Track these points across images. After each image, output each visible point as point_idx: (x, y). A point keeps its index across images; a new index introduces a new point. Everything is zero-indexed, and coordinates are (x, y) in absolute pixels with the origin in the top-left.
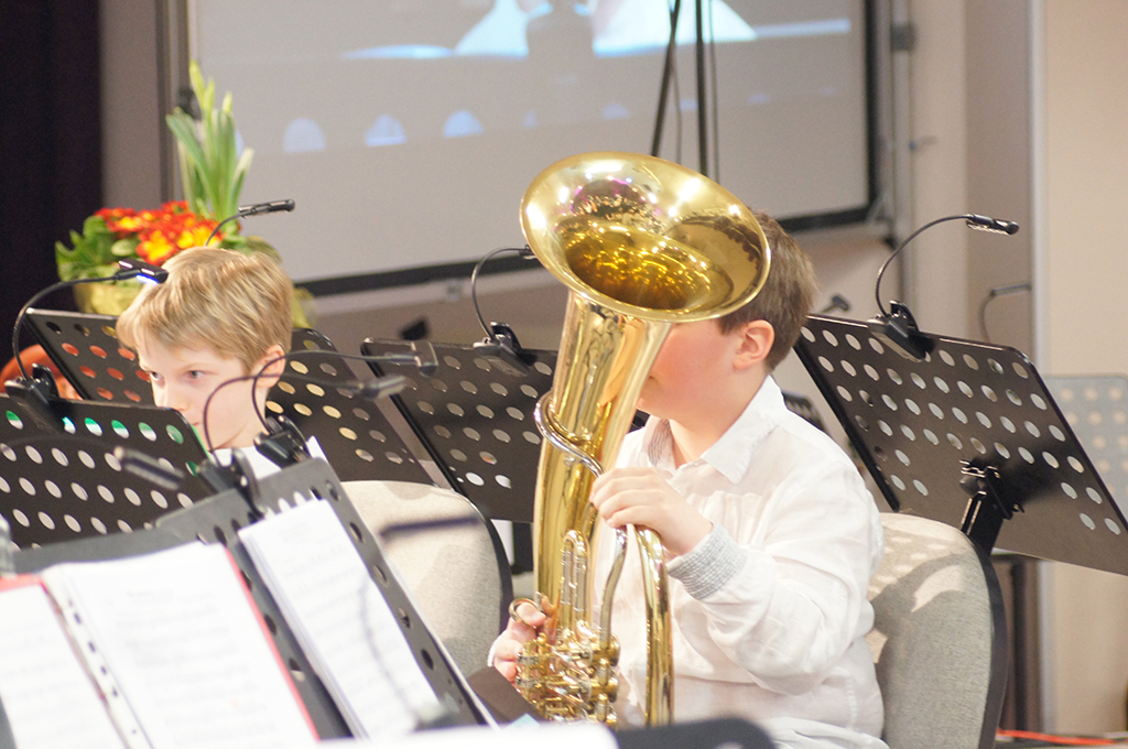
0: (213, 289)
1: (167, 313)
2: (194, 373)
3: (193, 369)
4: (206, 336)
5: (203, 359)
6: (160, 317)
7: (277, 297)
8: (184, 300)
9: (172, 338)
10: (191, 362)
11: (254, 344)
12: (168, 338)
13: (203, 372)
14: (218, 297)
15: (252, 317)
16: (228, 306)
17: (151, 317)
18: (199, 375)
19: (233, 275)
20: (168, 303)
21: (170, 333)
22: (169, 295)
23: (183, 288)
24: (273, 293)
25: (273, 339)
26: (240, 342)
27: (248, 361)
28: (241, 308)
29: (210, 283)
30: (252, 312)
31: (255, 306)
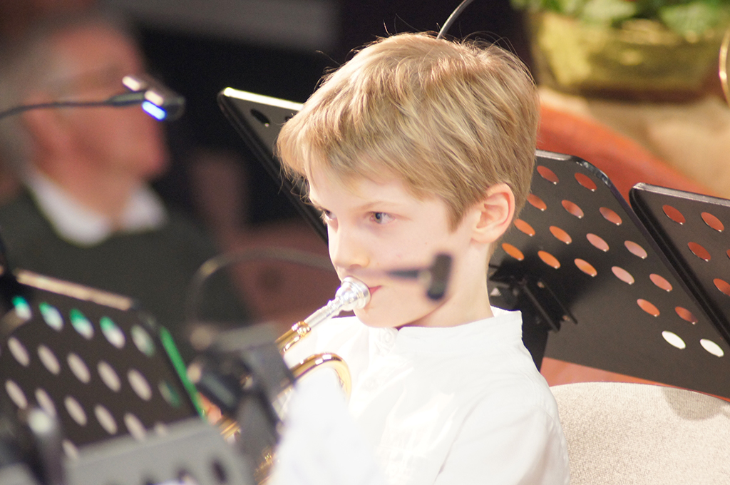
0: (413, 96)
1: (342, 127)
2: (377, 216)
3: (376, 209)
4: (395, 165)
5: (391, 196)
6: (332, 133)
7: (509, 116)
8: (369, 109)
9: (346, 164)
10: (373, 199)
11: (466, 180)
12: (340, 163)
13: (390, 215)
14: (418, 109)
15: (465, 141)
16: (432, 123)
17: (320, 131)
18: (384, 219)
19: (444, 80)
20: (345, 114)
21: (344, 156)
22: (349, 101)
23: (370, 93)
24: (502, 109)
25: (497, 176)
26: (445, 176)
27: (457, 204)
28: (450, 127)
29: (410, 87)
30: (466, 135)
31: (473, 126)
